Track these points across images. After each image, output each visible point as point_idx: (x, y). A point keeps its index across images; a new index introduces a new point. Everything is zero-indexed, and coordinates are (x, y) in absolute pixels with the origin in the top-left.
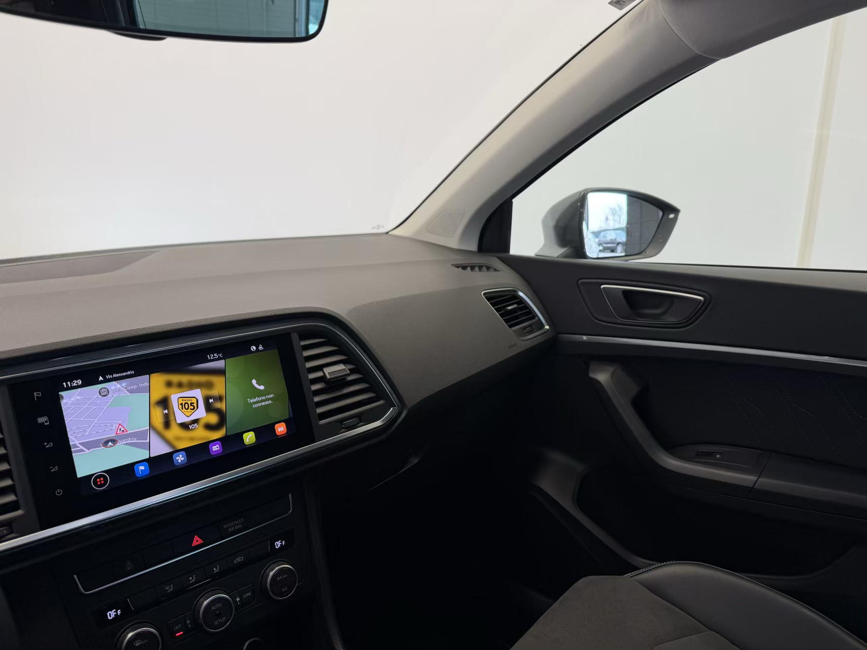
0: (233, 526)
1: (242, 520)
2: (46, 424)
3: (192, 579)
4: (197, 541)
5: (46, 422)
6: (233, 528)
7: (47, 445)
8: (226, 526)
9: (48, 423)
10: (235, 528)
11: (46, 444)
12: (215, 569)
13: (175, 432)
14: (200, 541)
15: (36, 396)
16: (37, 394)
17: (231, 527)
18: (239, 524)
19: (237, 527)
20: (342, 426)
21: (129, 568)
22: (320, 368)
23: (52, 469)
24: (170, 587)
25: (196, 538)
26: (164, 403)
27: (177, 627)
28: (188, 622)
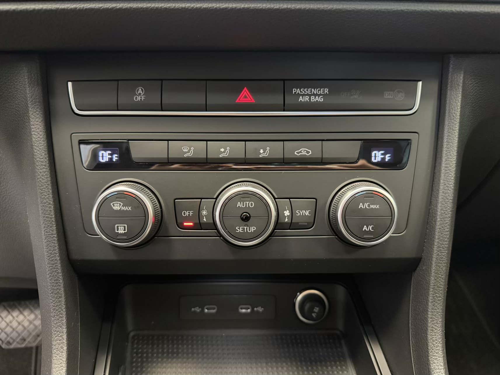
0: (308, 95)
1: (326, 91)
3: (224, 152)
6: (307, 99)
8: (298, 91)
10: (310, 99)
12: (262, 151)
14: (250, 99)
17: (305, 95)
18: (319, 95)
19: (314, 100)
21: (139, 98)
24: (190, 149)
25: (245, 91)
27: (187, 214)
28: (204, 213)
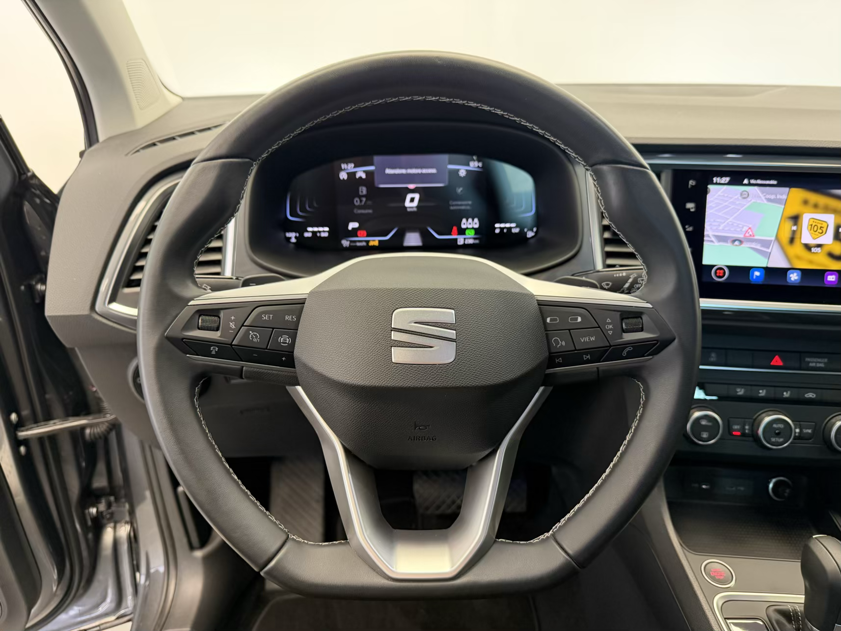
2: (692, 210)
3: (762, 393)
4: (777, 361)
7: (688, 228)
8: (809, 360)
10: (816, 365)
12: (785, 394)
13: (797, 250)
14: (780, 364)
15: (691, 184)
17: (813, 363)
18: (822, 363)
24: (741, 390)
25: (777, 358)
26: (796, 219)
27: (736, 427)
28: (747, 427)
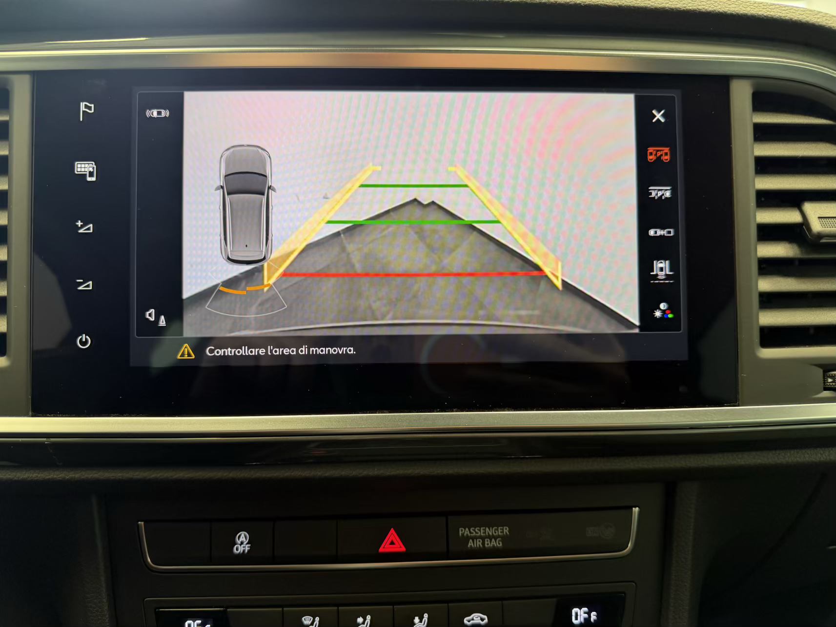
0: (480, 537)
1: (506, 530)
2: (89, 179)
3: (363, 623)
4: (392, 543)
5: (91, 174)
6: (479, 543)
7: (82, 226)
8: (467, 532)
9: (94, 179)
10: (483, 544)
11: (79, 224)
12: (417, 620)
14: (400, 547)
15: (83, 111)
16: (86, 106)
17: (476, 538)
18: (496, 538)
19: (489, 544)
20: (825, 381)
22: (794, 199)
23: (81, 284)
24: (314, 621)
25: (392, 535)
